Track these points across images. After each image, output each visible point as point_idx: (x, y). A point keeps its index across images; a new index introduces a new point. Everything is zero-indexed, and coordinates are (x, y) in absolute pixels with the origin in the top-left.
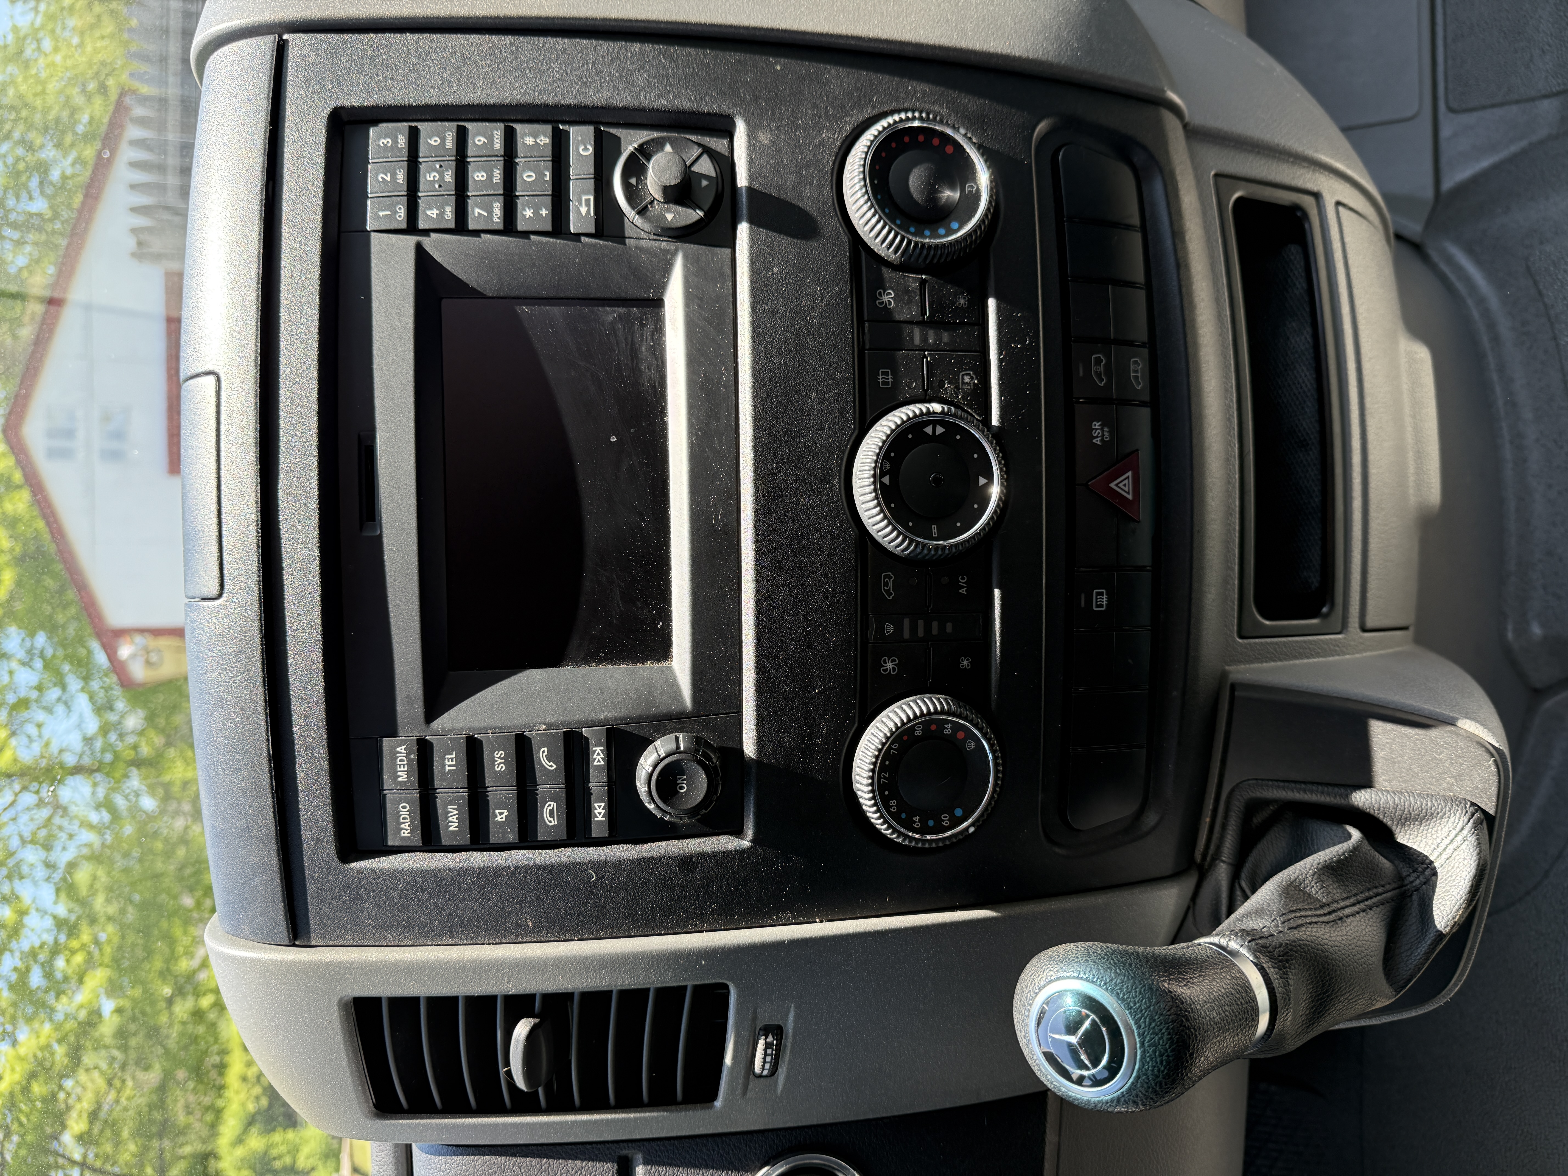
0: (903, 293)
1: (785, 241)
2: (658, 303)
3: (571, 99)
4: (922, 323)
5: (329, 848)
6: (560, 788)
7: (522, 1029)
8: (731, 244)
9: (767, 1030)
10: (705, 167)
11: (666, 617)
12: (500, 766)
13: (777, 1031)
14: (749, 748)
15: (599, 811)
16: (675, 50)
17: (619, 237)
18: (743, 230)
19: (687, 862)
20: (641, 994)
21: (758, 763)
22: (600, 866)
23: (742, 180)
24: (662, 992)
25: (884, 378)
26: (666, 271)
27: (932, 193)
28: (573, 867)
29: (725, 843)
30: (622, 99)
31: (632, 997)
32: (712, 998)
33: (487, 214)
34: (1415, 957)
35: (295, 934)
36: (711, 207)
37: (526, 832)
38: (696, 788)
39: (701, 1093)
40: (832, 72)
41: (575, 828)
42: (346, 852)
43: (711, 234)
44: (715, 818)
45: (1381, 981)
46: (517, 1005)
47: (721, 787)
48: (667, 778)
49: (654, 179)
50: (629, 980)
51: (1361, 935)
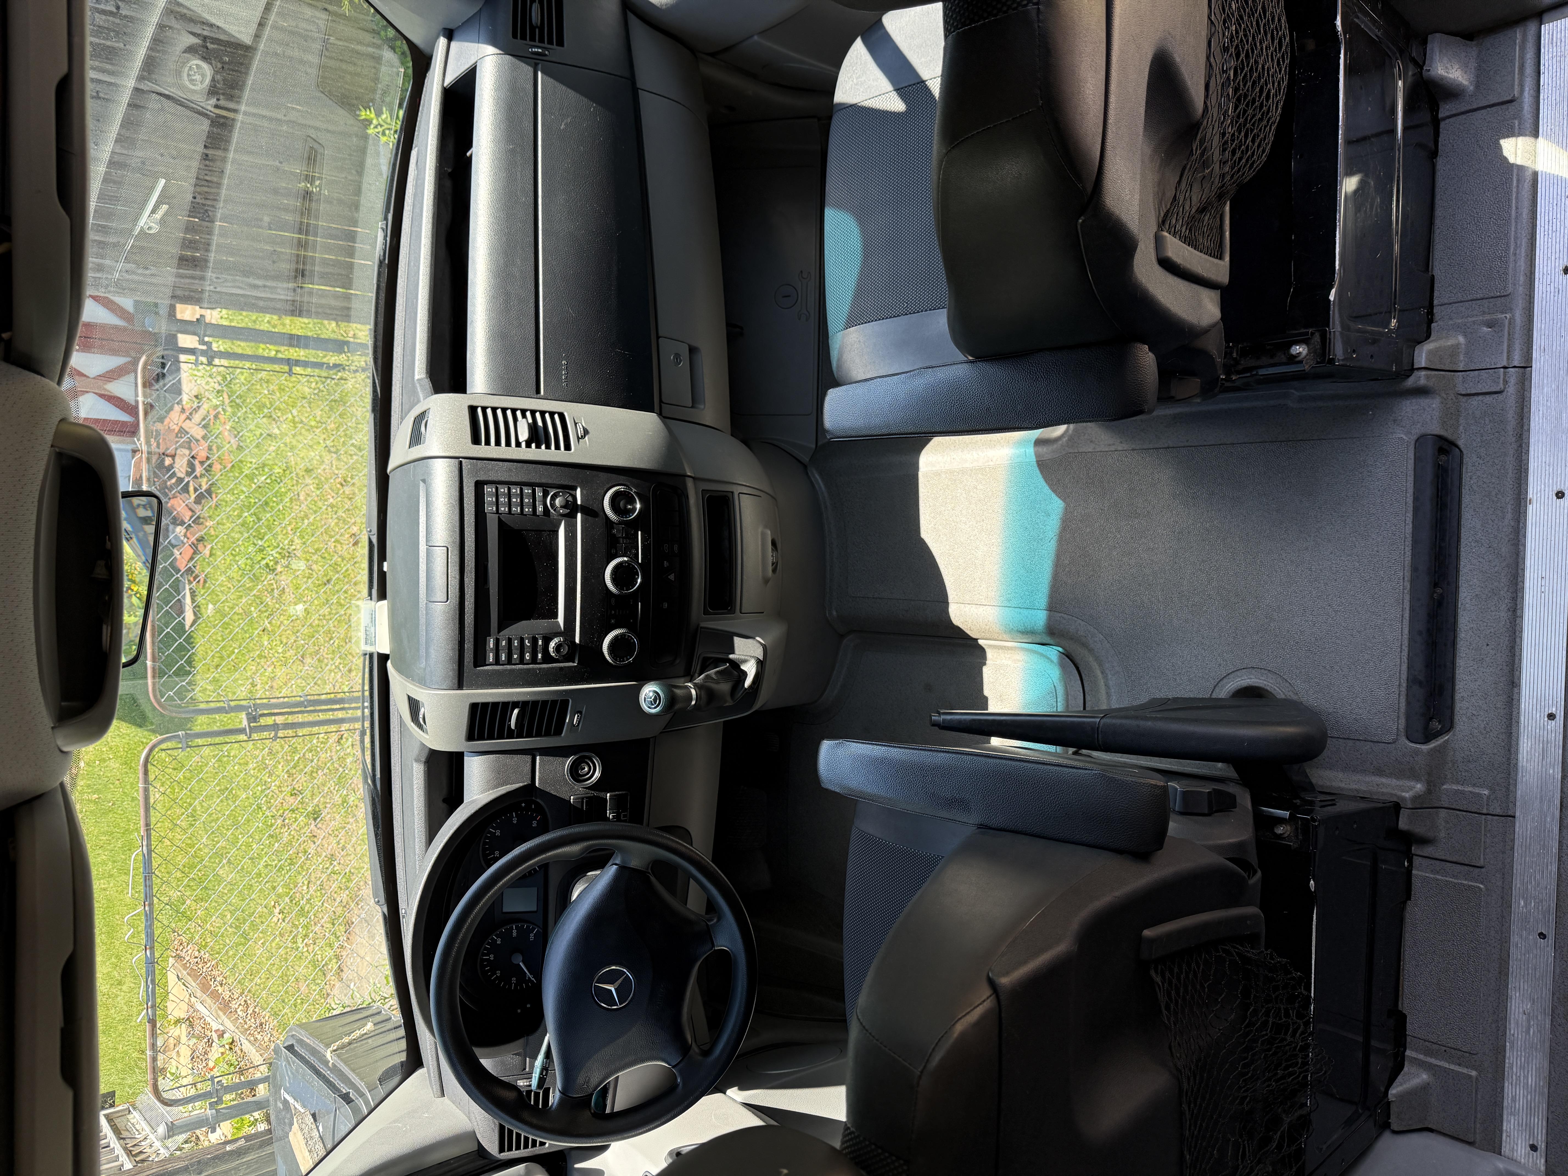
0: (618, 530)
1: (590, 518)
2: (557, 531)
3: (538, 481)
4: (623, 538)
5: (472, 664)
6: (530, 650)
7: (516, 711)
8: (576, 518)
9: (578, 712)
10: (570, 499)
11: (557, 608)
12: (516, 644)
13: (581, 713)
14: (577, 640)
15: (540, 656)
16: (562, 468)
17: (549, 516)
18: (579, 515)
19: (561, 669)
20: (547, 702)
21: (579, 645)
22: (540, 669)
23: (579, 502)
24: (552, 701)
25: (613, 551)
26: (560, 524)
27: (625, 507)
28: (533, 669)
29: (571, 664)
30: (550, 481)
31: (545, 703)
32: (565, 703)
33: (516, 510)
34: (739, 694)
35: (460, 686)
36: (572, 509)
37: (522, 661)
38: (565, 650)
39: (558, 732)
40: (601, 474)
41: (534, 660)
42: (476, 665)
43: (572, 516)
44: (569, 658)
45: (729, 698)
46: (515, 705)
47: (571, 650)
48: (558, 648)
49: (558, 502)
50: (545, 698)
51: (725, 687)
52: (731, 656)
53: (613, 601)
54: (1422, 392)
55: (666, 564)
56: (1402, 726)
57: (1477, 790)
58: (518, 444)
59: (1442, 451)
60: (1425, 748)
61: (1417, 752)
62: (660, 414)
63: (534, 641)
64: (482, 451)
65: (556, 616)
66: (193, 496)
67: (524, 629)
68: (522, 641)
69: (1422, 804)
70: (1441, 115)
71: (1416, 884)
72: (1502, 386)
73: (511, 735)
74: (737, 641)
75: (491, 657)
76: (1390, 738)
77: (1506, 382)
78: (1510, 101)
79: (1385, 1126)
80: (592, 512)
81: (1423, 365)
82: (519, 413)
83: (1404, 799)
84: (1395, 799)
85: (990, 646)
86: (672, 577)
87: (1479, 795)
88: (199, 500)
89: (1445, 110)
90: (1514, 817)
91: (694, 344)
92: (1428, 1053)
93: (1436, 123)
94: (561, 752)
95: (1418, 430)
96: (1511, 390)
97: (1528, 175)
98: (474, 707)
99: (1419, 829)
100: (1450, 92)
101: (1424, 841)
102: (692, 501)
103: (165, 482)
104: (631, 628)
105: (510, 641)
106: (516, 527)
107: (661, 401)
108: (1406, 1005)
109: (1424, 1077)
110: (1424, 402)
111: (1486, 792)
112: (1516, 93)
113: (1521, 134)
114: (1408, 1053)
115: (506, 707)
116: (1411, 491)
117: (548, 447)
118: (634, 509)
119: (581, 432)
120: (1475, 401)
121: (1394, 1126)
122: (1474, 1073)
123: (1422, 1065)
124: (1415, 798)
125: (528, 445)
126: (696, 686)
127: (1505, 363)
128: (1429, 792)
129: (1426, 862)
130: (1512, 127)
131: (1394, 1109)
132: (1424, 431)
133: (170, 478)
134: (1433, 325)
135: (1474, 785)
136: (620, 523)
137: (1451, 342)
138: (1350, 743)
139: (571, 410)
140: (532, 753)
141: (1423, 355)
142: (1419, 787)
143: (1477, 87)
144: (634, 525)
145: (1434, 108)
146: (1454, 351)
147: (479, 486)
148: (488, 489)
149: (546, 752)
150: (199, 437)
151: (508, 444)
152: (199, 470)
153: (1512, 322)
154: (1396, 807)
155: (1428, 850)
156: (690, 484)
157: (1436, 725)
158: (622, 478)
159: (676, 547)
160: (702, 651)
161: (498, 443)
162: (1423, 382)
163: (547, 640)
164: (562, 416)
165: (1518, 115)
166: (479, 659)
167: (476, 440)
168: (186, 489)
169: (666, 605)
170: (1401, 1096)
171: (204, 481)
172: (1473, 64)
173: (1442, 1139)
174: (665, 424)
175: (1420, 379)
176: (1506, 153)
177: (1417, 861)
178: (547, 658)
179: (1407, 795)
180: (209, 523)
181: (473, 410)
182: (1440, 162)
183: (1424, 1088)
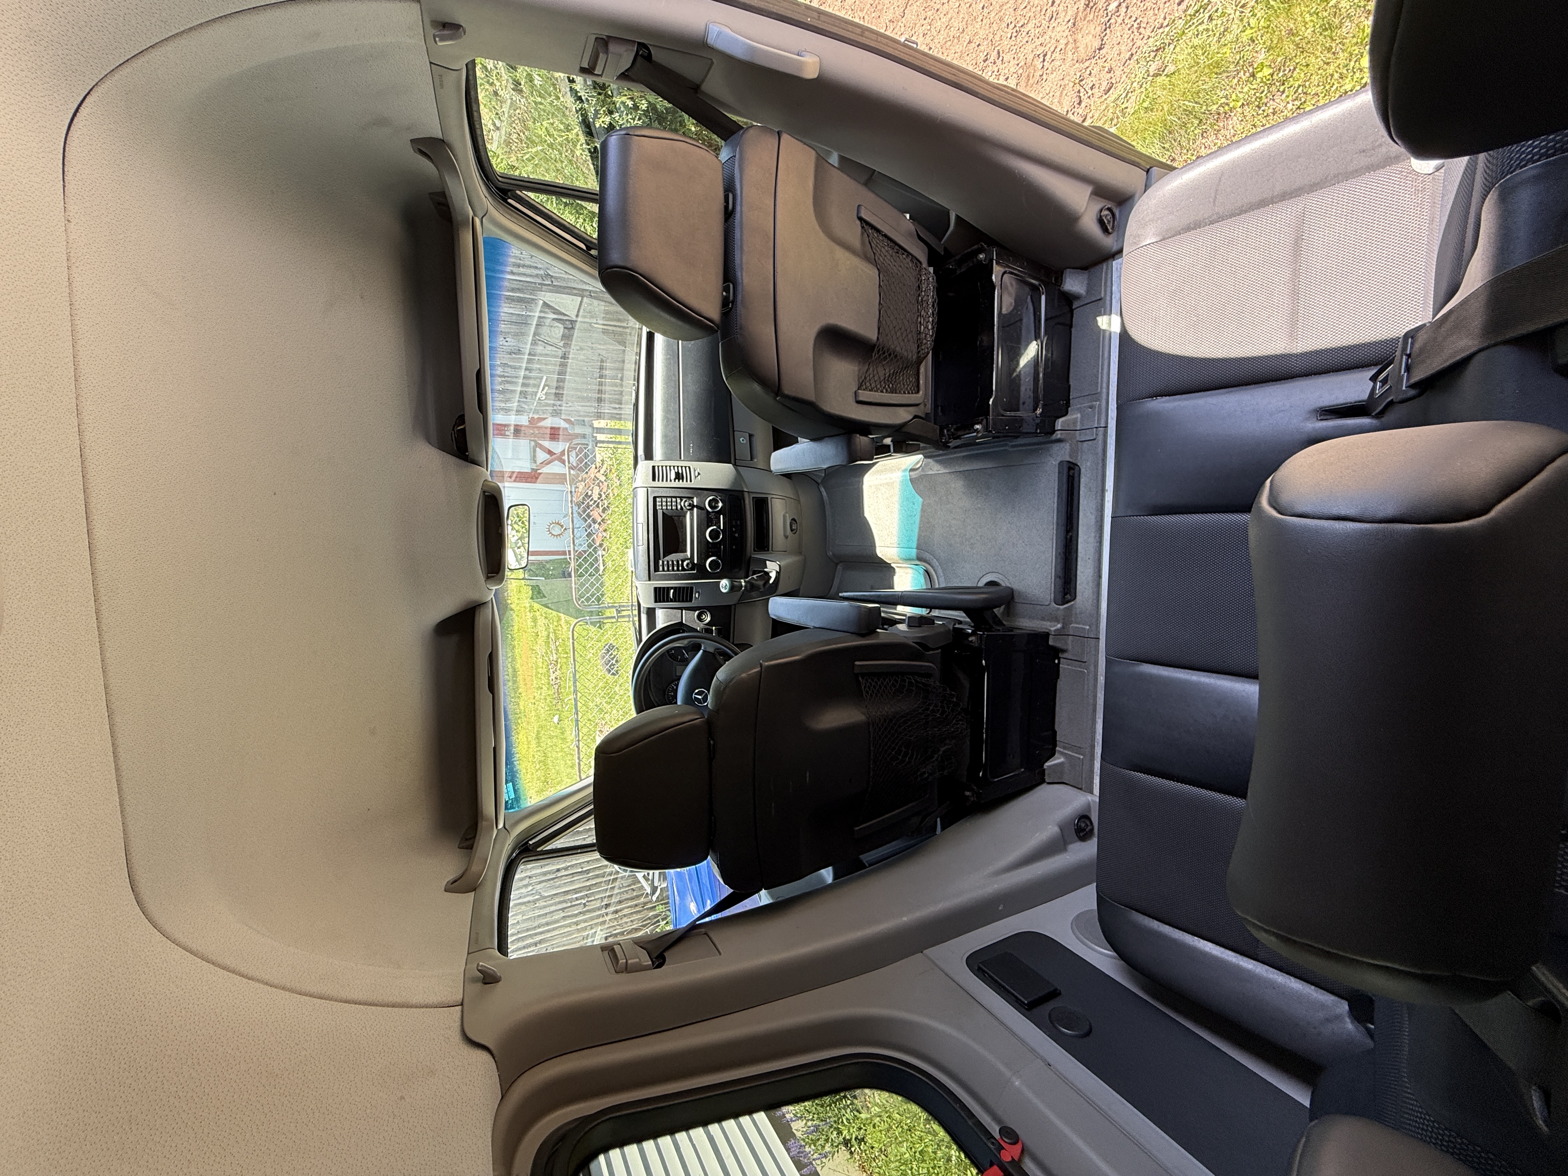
0: (712, 515)
1: (700, 510)
2: (686, 517)
3: (678, 495)
4: (714, 518)
5: (653, 571)
6: (676, 566)
7: (672, 591)
9: (697, 592)
10: (692, 502)
11: (687, 548)
12: (671, 563)
13: (699, 592)
14: (696, 561)
15: (681, 568)
16: (688, 490)
17: (680, 510)
18: (695, 509)
19: (690, 574)
21: (697, 563)
22: (681, 574)
23: (695, 504)
24: (687, 587)
25: (710, 524)
26: (687, 514)
27: (715, 505)
28: (678, 573)
29: (693, 572)
30: (683, 496)
31: (684, 588)
32: (692, 588)
33: (669, 508)
34: (767, 586)
35: (650, 580)
36: (692, 506)
37: (673, 570)
38: (690, 566)
39: (691, 600)
40: (705, 492)
41: (678, 570)
42: (655, 571)
43: (692, 510)
44: (692, 569)
45: (762, 587)
46: (672, 588)
47: (693, 566)
48: (687, 565)
49: (686, 504)
50: (683, 586)
51: (761, 583)
52: (766, 570)
53: (710, 546)
54: (1060, 441)
55: (734, 529)
56: (1052, 598)
57: (1084, 627)
58: (671, 481)
59: (1070, 469)
60: (1062, 607)
61: (1058, 609)
62: (735, 465)
63: (678, 562)
64: (656, 484)
65: (685, 551)
66: (601, 508)
67: (674, 557)
68: (673, 562)
69: (1059, 634)
70: (1074, 307)
71: (1061, 670)
72: (1095, 437)
73: (671, 601)
74: (768, 562)
75: (661, 568)
76: (1047, 603)
77: (1097, 435)
78: (1100, 299)
79: (1042, 781)
80: (701, 508)
81: (1059, 428)
82: (672, 468)
83: (1050, 630)
84: (1047, 631)
85: (898, 567)
86: (737, 535)
87: (1085, 629)
88: (604, 510)
89: (1075, 304)
90: (1099, 638)
91: (751, 433)
92: (1065, 748)
93: (1072, 311)
94: (693, 609)
95: (1059, 459)
96: (1100, 437)
97: (1107, 334)
98: (655, 589)
99: (1058, 645)
100: (1077, 297)
101: (1064, 651)
102: (747, 502)
103: (588, 503)
104: (719, 557)
105: (668, 562)
106: (669, 515)
107: (735, 459)
108: (1056, 728)
109: (1062, 760)
110: (1062, 445)
111: (1088, 627)
112: (1102, 295)
113: (1104, 314)
114: (1057, 748)
115: (669, 589)
116: (1056, 487)
117: (683, 481)
118: (718, 507)
119: (697, 474)
120: (1085, 444)
121: (1047, 780)
122: (1082, 757)
123: (1062, 753)
124: (1055, 631)
125: (675, 481)
126: (745, 582)
127: (1096, 426)
128: (1063, 627)
129: (1065, 660)
130: (1101, 312)
131: (1046, 772)
132: (1061, 459)
133: (591, 501)
134: (1069, 409)
135: (1083, 624)
136: (713, 512)
137: (1074, 416)
138: (1031, 606)
139: (693, 465)
140: (681, 609)
141: (1060, 423)
142: (1059, 626)
143: (1087, 293)
144: (720, 512)
145: (1070, 304)
146: (1075, 422)
147: (655, 498)
148: (658, 500)
149: (687, 609)
150: (603, 480)
151: (667, 481)
152: (604, 497)
153: (1100, 405)
154: (1046, 635)
155: (1065, 655)
156: (746, 495)
157: (1068, 596)
158: (714, 493)
159: (738, 522)
160: (753, 567)
161: (663, 481)
162: (1059, 436)
163: (683, 561)
164: (689, 468)
165: (1104, 306)
166: (656, 569)
167: (654, 479)
168: (598, 506)
169: (734, 547)
170: (1049, 767)
171: (605, 502)
172: (1086, 282)
173: (1070, 787)
174: (736, 470)
175: (1058, 435)
176: (1100, 324)
177: (1062, 660)
178: (684, 569)
179: (1053, 629)
180: (609, 522)
181: (654, 467)
182: (1073, 330)
183: (1061, 764)
